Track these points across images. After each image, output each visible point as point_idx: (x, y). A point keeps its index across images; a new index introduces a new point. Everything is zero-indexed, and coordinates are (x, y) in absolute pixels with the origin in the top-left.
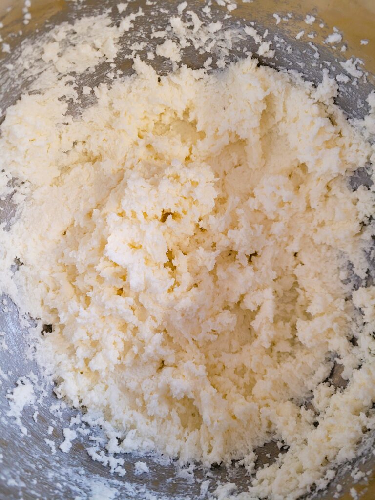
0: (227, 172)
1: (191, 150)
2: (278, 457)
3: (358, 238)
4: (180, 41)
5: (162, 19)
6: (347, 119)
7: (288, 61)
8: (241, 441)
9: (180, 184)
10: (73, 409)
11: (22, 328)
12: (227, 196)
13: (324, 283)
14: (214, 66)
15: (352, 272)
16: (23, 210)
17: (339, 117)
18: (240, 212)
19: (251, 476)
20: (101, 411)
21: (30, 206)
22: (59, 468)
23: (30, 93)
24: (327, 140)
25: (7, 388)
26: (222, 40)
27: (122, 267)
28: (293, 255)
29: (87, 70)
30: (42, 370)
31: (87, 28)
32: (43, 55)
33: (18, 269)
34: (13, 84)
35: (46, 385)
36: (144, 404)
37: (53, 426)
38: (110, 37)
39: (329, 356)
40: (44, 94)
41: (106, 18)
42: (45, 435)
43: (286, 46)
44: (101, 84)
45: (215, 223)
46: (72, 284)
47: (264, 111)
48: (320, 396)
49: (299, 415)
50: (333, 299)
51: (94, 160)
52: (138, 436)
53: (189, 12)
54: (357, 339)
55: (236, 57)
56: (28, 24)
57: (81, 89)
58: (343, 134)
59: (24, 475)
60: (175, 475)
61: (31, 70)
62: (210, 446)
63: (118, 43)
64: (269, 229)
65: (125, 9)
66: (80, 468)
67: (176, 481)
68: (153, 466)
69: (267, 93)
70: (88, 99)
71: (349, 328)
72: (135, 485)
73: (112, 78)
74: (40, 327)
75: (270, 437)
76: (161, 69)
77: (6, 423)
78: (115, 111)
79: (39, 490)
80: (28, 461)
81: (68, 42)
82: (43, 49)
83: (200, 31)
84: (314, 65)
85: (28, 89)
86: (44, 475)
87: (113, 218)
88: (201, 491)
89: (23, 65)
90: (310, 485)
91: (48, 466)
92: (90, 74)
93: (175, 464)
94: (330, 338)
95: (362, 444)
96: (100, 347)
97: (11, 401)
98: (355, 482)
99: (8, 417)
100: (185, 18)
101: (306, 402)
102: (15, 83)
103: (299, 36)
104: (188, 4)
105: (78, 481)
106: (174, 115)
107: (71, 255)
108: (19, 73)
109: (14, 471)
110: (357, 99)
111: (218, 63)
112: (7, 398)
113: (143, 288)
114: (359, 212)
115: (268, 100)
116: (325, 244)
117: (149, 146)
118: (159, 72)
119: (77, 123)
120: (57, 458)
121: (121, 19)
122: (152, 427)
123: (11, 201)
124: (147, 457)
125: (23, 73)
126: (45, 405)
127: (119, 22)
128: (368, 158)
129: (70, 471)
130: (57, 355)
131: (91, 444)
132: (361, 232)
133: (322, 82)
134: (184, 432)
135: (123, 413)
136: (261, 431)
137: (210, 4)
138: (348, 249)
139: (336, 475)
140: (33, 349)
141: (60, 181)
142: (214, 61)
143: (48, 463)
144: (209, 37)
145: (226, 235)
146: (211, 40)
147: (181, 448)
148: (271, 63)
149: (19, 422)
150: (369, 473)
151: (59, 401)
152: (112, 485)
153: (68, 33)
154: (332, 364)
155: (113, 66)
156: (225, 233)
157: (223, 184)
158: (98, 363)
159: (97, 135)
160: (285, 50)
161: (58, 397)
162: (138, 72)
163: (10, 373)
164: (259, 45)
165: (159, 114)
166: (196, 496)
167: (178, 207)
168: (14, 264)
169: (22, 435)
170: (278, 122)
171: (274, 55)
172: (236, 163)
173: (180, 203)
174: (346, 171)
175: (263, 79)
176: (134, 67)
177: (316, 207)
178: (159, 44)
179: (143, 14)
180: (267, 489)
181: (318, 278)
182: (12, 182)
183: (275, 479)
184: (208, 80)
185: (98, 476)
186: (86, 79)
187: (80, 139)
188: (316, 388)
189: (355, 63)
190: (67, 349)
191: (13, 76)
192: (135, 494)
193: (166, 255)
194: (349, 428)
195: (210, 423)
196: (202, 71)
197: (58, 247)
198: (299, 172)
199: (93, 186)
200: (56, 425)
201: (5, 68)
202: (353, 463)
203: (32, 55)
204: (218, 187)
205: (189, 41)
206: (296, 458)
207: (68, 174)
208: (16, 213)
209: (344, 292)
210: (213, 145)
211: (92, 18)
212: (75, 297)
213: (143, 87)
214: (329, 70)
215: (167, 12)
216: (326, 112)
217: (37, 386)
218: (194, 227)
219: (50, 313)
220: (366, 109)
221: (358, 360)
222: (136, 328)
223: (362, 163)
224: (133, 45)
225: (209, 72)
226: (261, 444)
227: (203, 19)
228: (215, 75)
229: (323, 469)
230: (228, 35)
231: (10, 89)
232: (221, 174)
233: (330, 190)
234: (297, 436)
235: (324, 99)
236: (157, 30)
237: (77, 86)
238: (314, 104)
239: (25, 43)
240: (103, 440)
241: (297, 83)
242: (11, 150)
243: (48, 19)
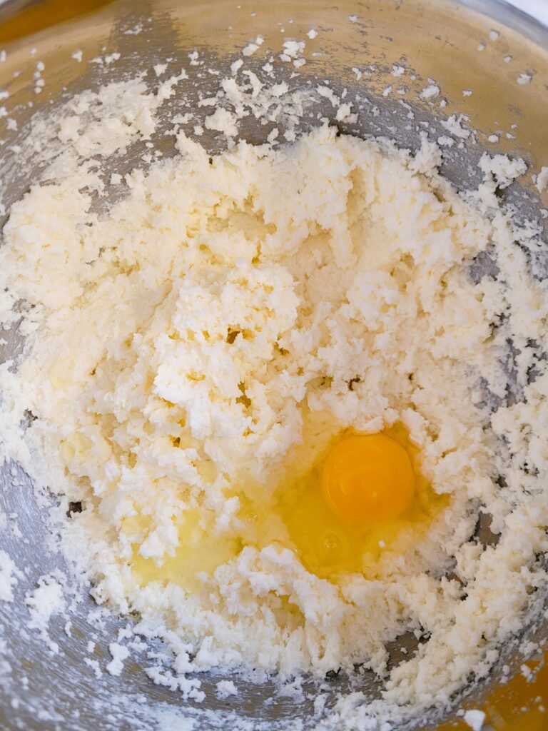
0: (308, 275)
1: (259, 248)
2: (418, 650)
3: (489, 344)
4: (235, 109)
5: (211, 83)
6: (458, 193)
7: (376, 126)
8: (364, 636)
9: (249, 291)
10: (121, 618)
11: (40, 509)
12: (313, 305)
13: (452, 410)
14: (281, 139)
15: (487, 391)
16: (34, 343)
17: (447, 191)
18: (330, 323)
19: (384, 680)
20: (161, 616)
21: (43, 338)
22: (108, 697)
23: (42, 184)
24: (434, 219)
25: (24, 590)
26: (290, 105)
27: (179, 407)
28: (408, 377)
29: (116, 152)
30: (71, 566)
31: (115, 97)
32: (60, 133)
33: (30, 426)
34: (20, 171)
35: (78, 587)
36: (222, 599)
37: (94, 641)
38: (146, 108)
39: (470, 507)
40: (59, 185)
41: (140, 83)
42: (83, 653)
43: (372, 108)
44: (134, 170)
45: (300, 341)
46: (108, 440)
47: (350, 191)
48: (465, 559)
49: (440, 591)
50: (466, 429)
51: (129, 271)
52: (217, 647)
53: (245, 72)
54: (505, 479)
55: (308, 125)
56: (40, 93)
57: (108, 178)
58: (454, 210)
59: (60, 706)
60: (276, 694)
61: (44, 153)
62: (321, 648)
63: (156, 116)
64: (372, 345)
65: (164, 72)
66: (138, 695)
67: (277, 701)
68: (243, 686)
69: (353, 167)
70: (118, 191)
71: (492, 465)
72: (219, 712)
73: (149, 162)
74: (65, 506)
75: (403, 626)
76: (212, 147)
77: (28, 637)
78: (153, 204)
79: (85, 725)
80: (63, 687)
81: (91, 116)
82: (59, 125)
83: (260, 95)
84: (409, 128)
85: (39, 179)
86: (88, 705)
87: (163, 341)
88: (315, 710)
89: (32, 147)
90: (467, 675)
91: (92, 693)
92: (119, 157)
93: (274, 680)
94: (468, 482)
95: (529, 609)
96: (153, 524)
97: (32, 608)
98: (527, 658)
99: (29, 629)
100: (242, 80)
101: (447, 573)
102: (22, 171)
103: (386, 93)
104: (244, 62)
105: (138, 712)
106: (232, 206)
107: (106, 398)
108: (27, 157)
109: (46, 701)
110: (466, 166)
111: (286, 135)
112: (25, 603)
113: (209, 432)
114: (486, 310)
115: (355, 176)
116: (448, 357)
117: (203, 247)
118: (209, 151)
119: (103, 224)
120: (105, 684)
121: (158, 84)
122: (236, 631)
123: (17, 331)
124: (233, 674)
125: (33, 157)
126: (79, 613)
127: (157, 89)
128: (489, 238)
129: (124, 699)
130: (92, 543)
131: (151, 663)
132: (492, 336)
133: (421, 148)
134: (282, 633)
135: (192, 615)
136: (390, 619)
137: (272, 60)
138: (478, 360)
139: (500, 655)
140: (57, 537)
141: (83, 301)
142: (281, 133)
143: (93, 690)
144: (273, 103)
145: (316, 356)
146: (275, 106)
147: (280, 657)
148: (354, 131)
149: (45, 636)
150: (542, 643)
151: (99, 608)
152: (187, 715)
153: (91, 104)
154: (476, 517)
155: (150, 145)
156: (314, 353)
157: (306, 290)
158: (154, 547)
159: (132, 237)
160: (370, 112)
161: (97, 601)
162: (183, 153)
163: (27, 570)
164: (337, 108)
165: (213, 205)
166: (309, 716)
167: (249, 321)
168: (25, 418)
169: (52, 654)
170: (370, 205)
171: (356, 119)
172: (320, 262)
173: (251, 316)
174: (463, 259)
175: (344, 151)
176: (177, 146)
177: (431, 311)
178: (209, 115)
179: (187, 77)
180: (408, 691)
181: (443, 404)
182: (18, 306)
183: (416, 676)
184: (274, 157)
185: (165, 704)
186: (114, 164)
187: (109, 245)
188: (459, 551)
189: (459, 120)
190: (106, 533)
191: (20, 162)
192: (221, 723)
193: (238, 388)
194: (510, 589)
195: (317, 621)
196: (266, 146)
197: (85, 392)
198: (403, 266)
199: (131, 304)
200: (98, 640)
201: (10, 151)
202: (520, 636)
203: (44, 133)
204: (300, 294)
205: (247, 108)
206: (443, 644)
207: (94, 292)
208: (25, 348)
209: (479, 418)
210: (288, 240)
211: (122, 84)
212: (114, 457)
213: (190, 171)
214: (429, 133)
215: (217, 73)
216: (429, 186)
217: (67, 588)
218: (272, 348)
219: (78, 485)
220: (479, 177)
221: (510, 505)
222: (202, 493)
223: (482, 246)
224: (175, 117)
225: (275, 148)
226: (392, 638)
227: (264, 80)
228: (283, 151)
229: (480, 650)
230: (296, 98)
231: (16, 179)
232: (302, 278)
233: (446, 286)
234: (440, 616)
235: (426, 170)
236: (206, 97)
237: (103, 174)
238: (413, 176)
239: (36, 118)
240: (168, 657)
241: (389, 153)
242: (17, 260)
243: (66, 86)
